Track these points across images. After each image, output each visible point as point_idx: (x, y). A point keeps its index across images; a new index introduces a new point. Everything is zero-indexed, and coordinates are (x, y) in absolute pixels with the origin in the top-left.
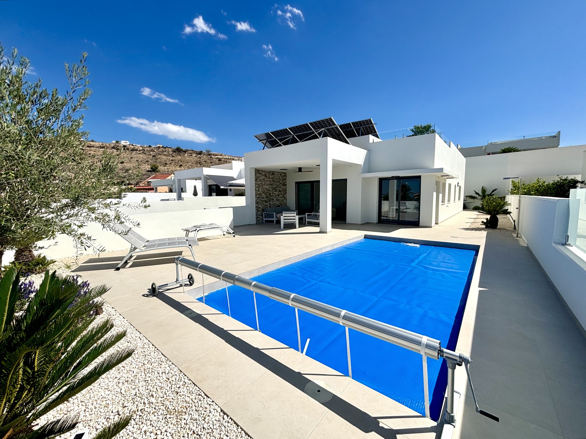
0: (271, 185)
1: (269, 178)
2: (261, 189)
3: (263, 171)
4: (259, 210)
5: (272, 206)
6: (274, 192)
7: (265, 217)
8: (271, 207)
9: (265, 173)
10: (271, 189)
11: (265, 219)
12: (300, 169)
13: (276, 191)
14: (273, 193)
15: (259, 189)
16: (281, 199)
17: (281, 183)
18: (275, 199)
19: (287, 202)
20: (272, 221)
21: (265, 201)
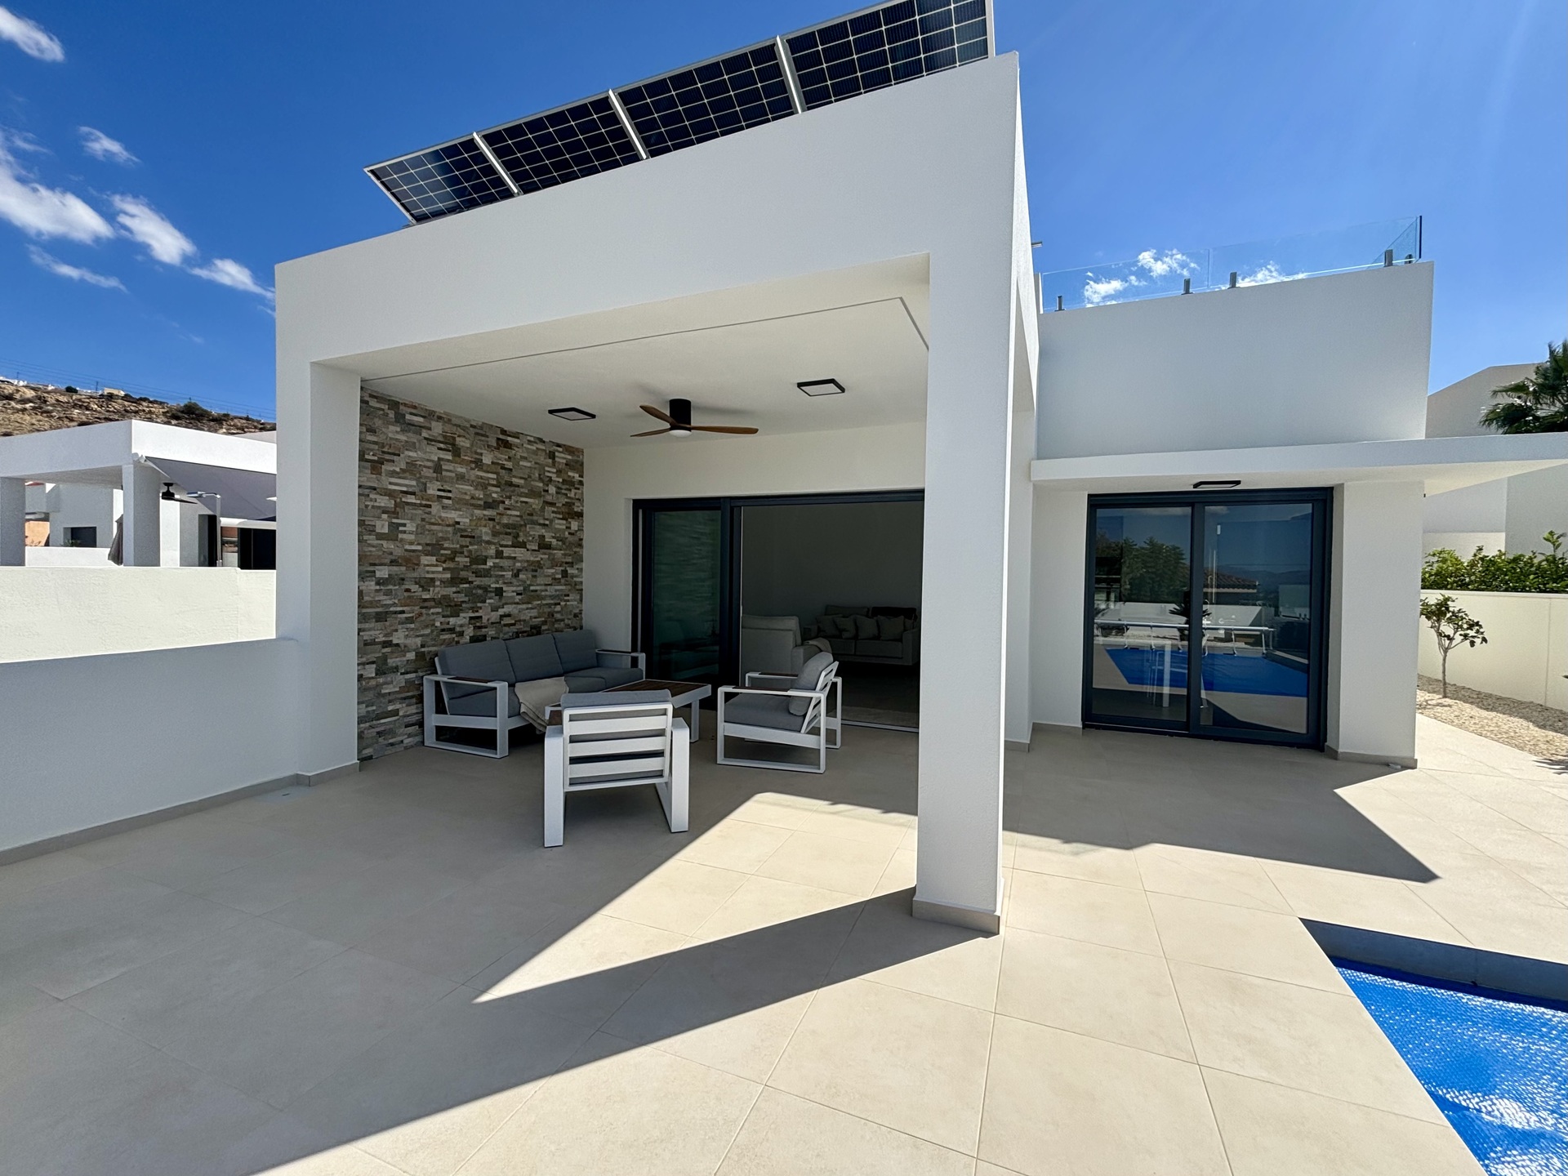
0: (488, 505)
1: (478, 463)
2: (411, 526)
3: (430, 415)
4: (391, 662)
5: (492, 632)
6: (507, 552)
7: (440, 709)
8: (483, 638)
9: (448, 428)
10: (485, 532)
11: (433, 720)
12: (680, 413)
13: (523, 545)
14: (499, 555)
15: (395, 527)
16: (551, 590)
17: (552, 504)
18: (509, 591)
19: (584, 606)
20: (486, 739)
21: (438, 602)
